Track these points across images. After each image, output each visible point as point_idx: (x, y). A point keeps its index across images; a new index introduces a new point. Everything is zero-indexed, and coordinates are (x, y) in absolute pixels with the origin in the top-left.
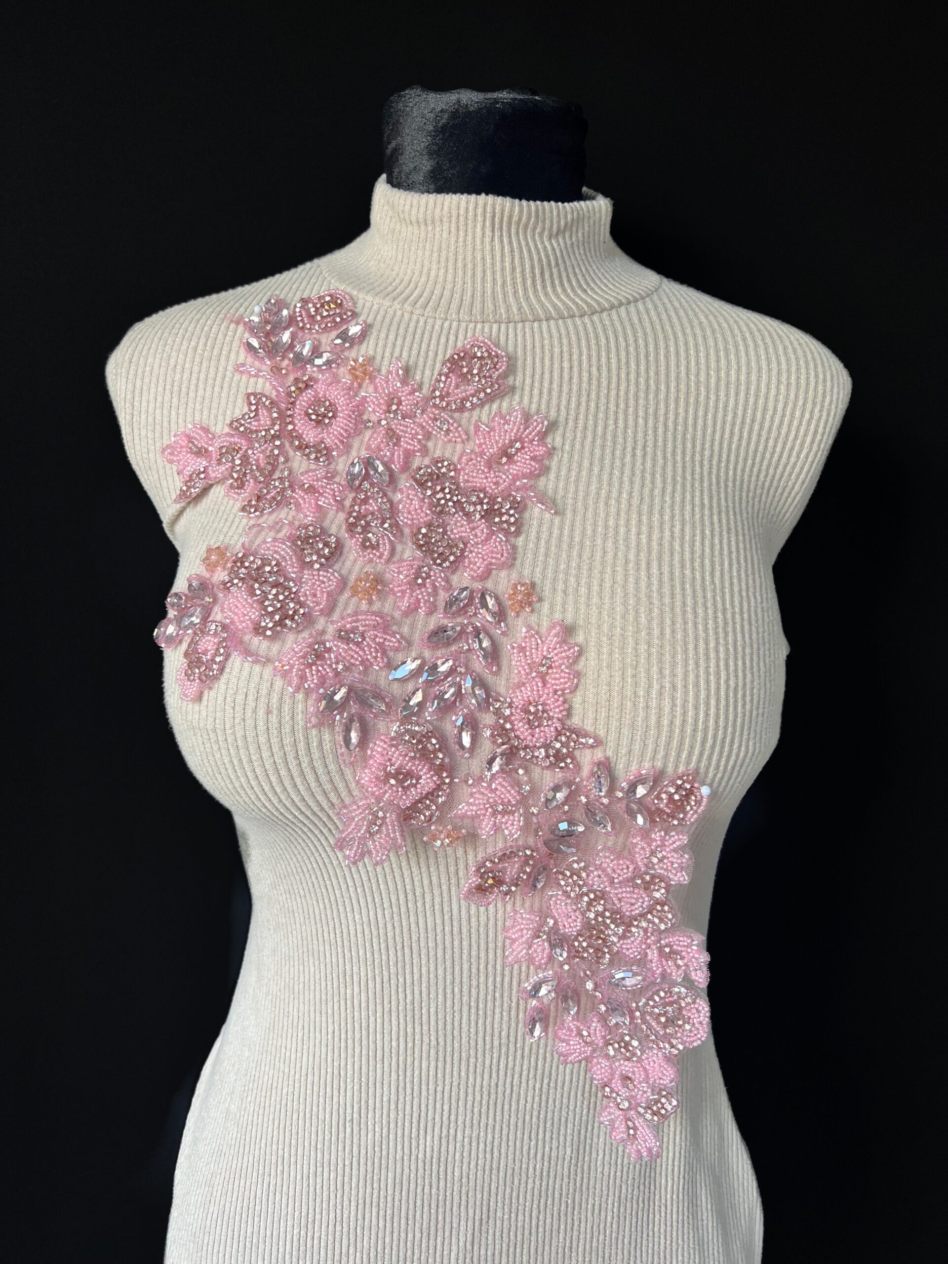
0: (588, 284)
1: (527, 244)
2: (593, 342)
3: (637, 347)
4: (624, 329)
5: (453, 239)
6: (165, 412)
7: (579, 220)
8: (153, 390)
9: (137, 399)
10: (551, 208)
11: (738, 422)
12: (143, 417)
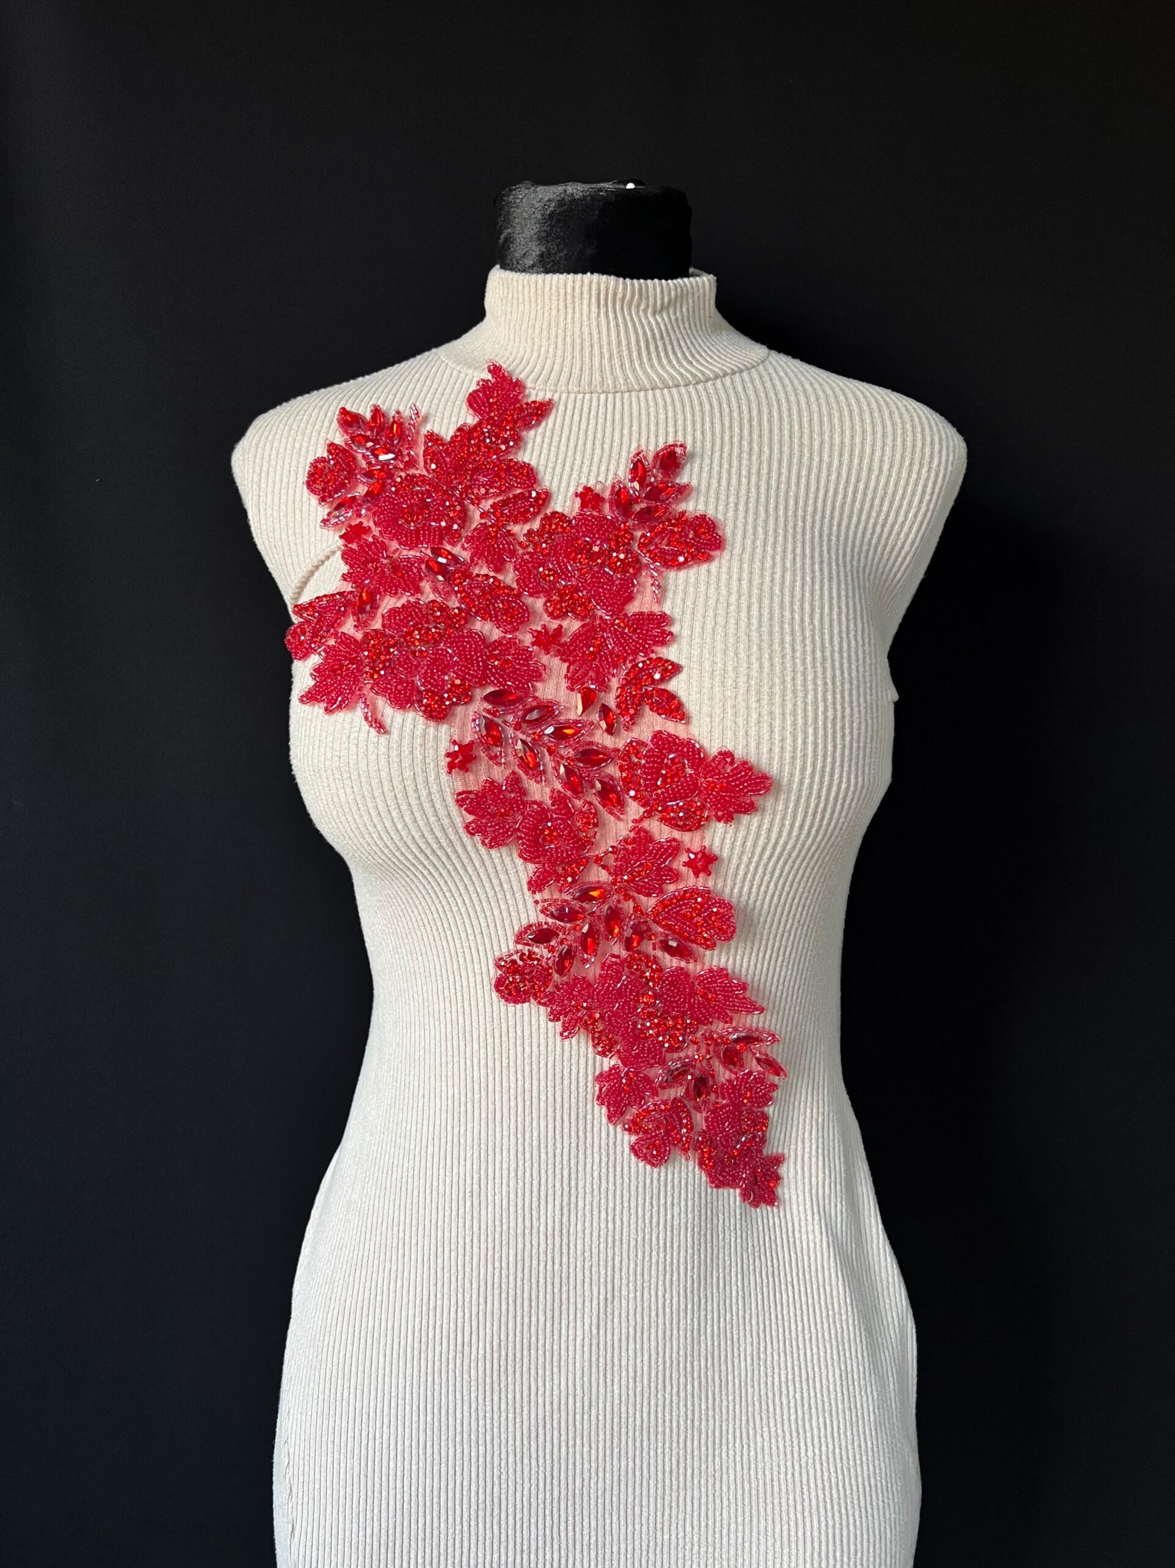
0: (693, 357)
1: (632, 319)
2: (697, 408)
3: (740, 413)
4: (728, 396)
5: (562, 319)
6: (291, 492)
7: (682, 296)
8: (278, 472)
9: (263, 481)
10: (654, 285)
11: (843, 482)
12: (269, 497)
